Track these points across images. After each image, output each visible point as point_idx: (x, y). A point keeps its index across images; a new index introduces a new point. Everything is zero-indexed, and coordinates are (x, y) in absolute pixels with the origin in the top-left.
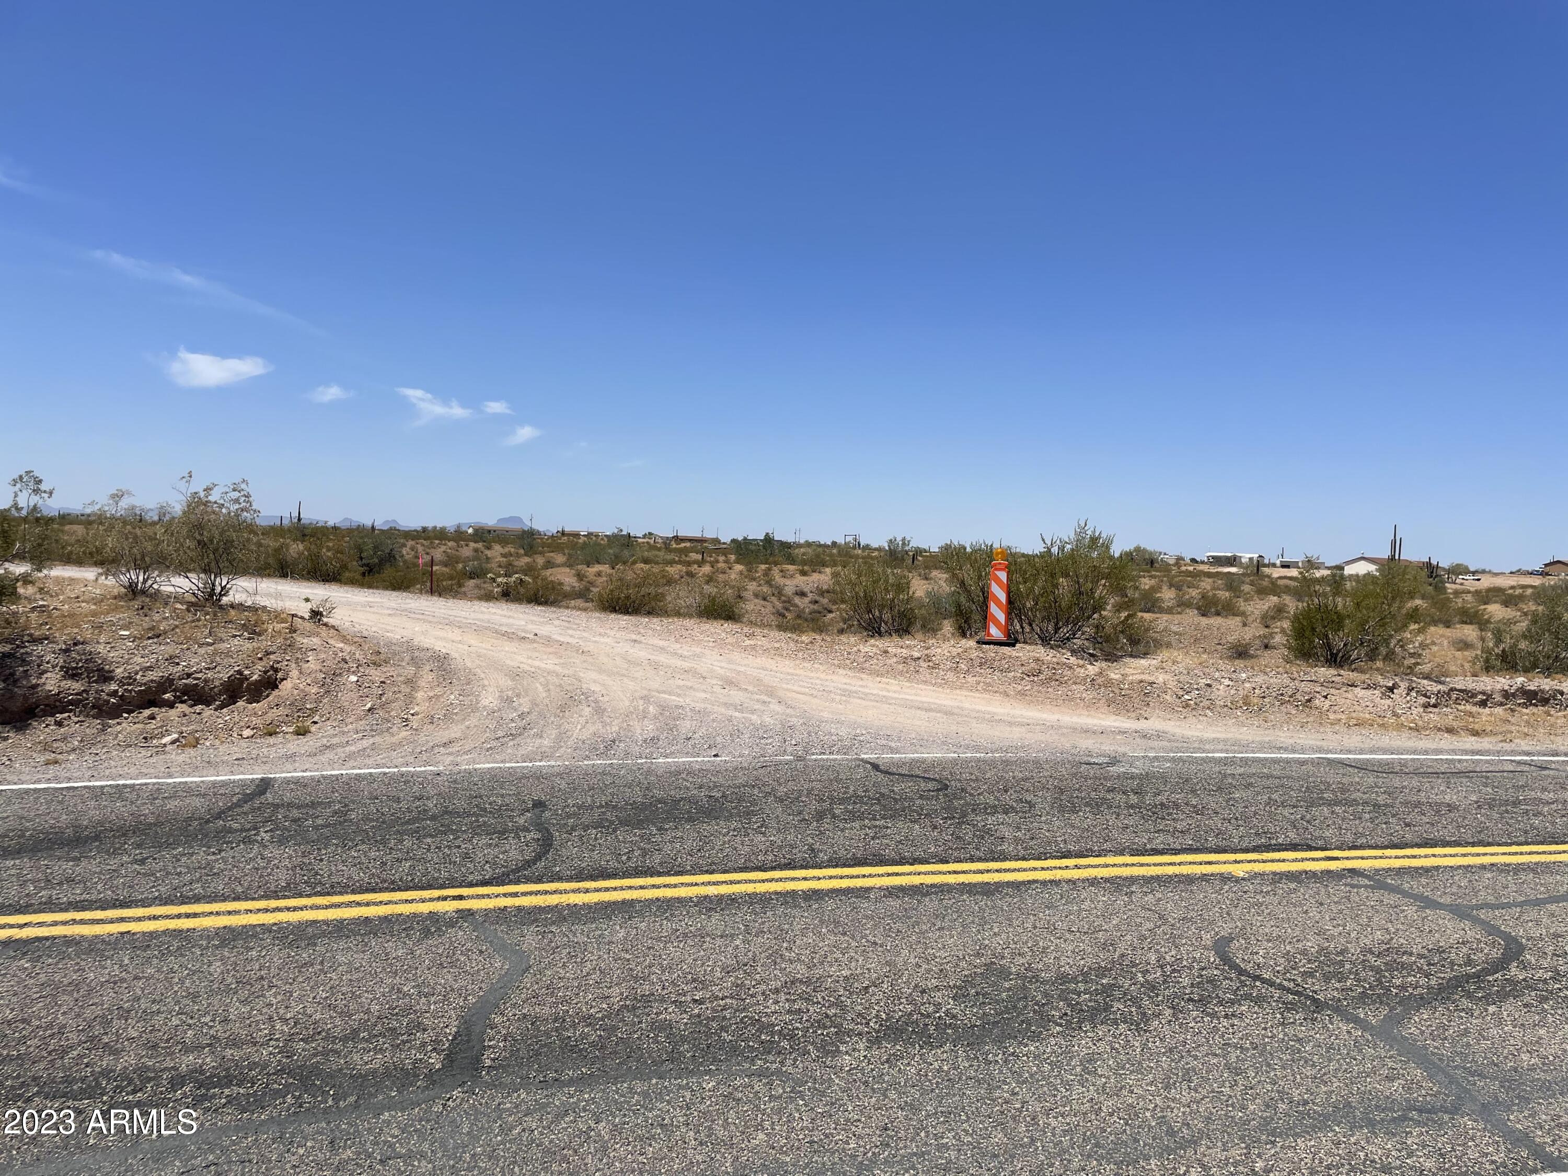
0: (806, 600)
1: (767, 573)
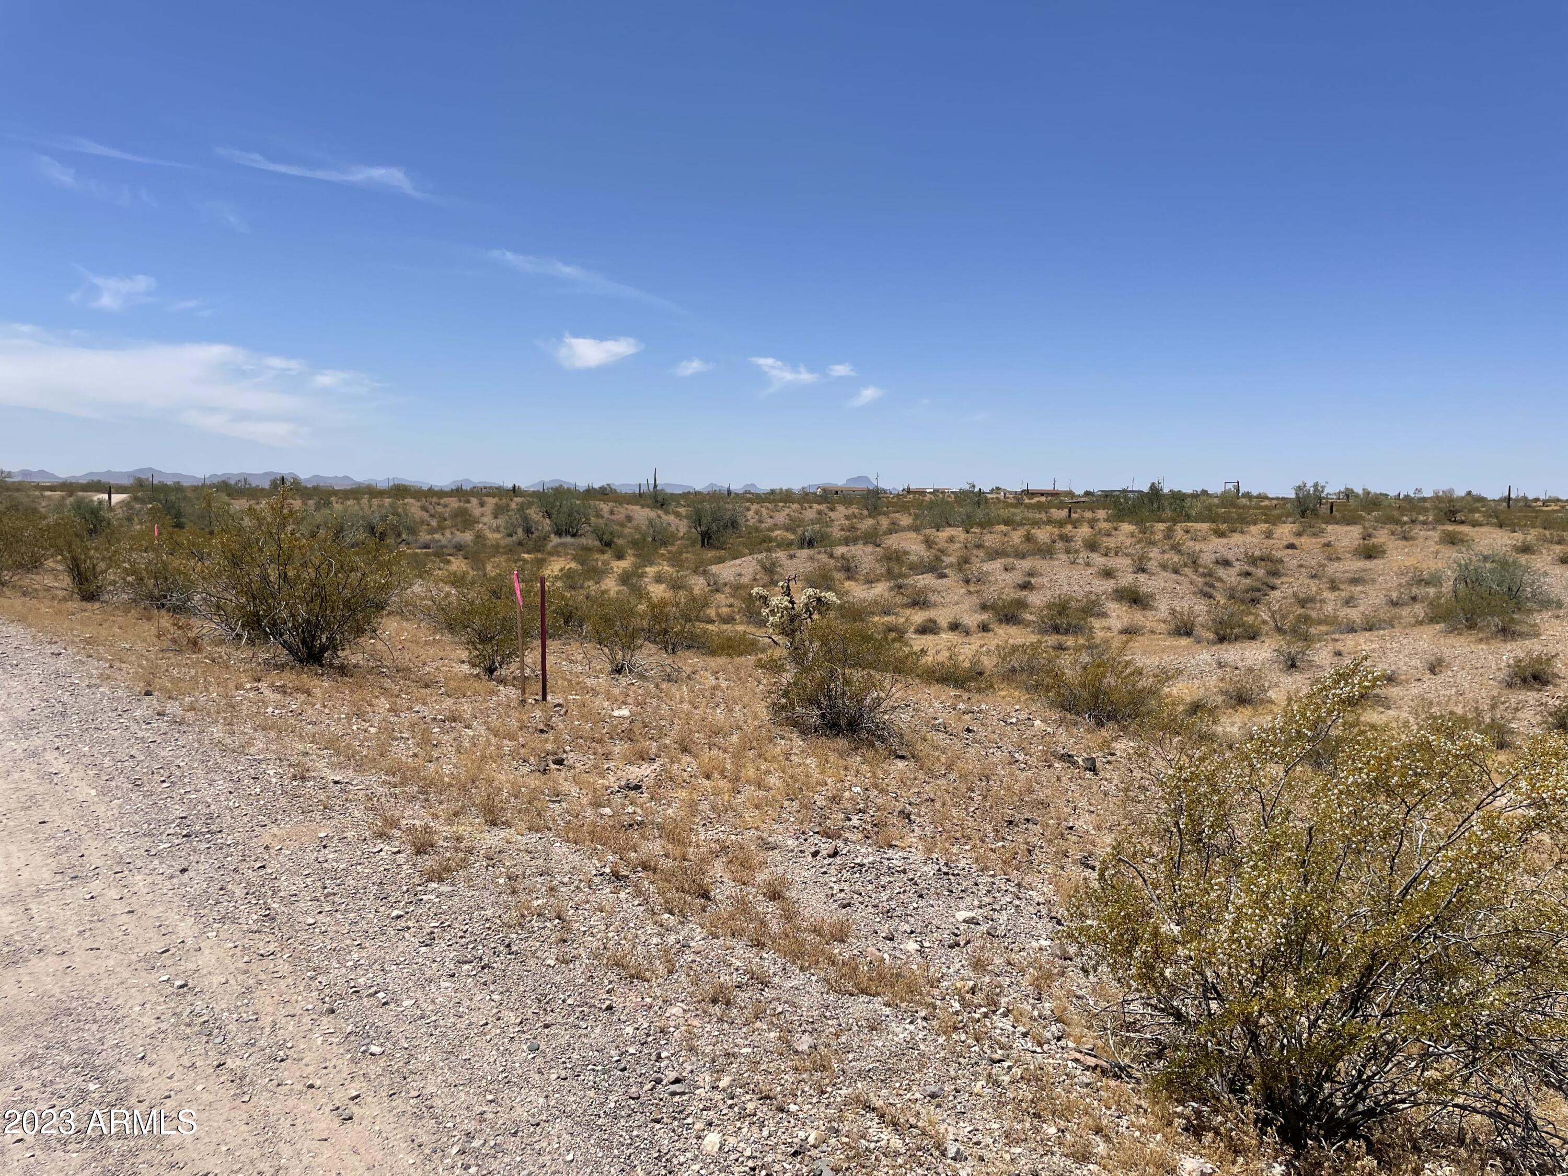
0: (1233, 571)
1: (1169, 534)
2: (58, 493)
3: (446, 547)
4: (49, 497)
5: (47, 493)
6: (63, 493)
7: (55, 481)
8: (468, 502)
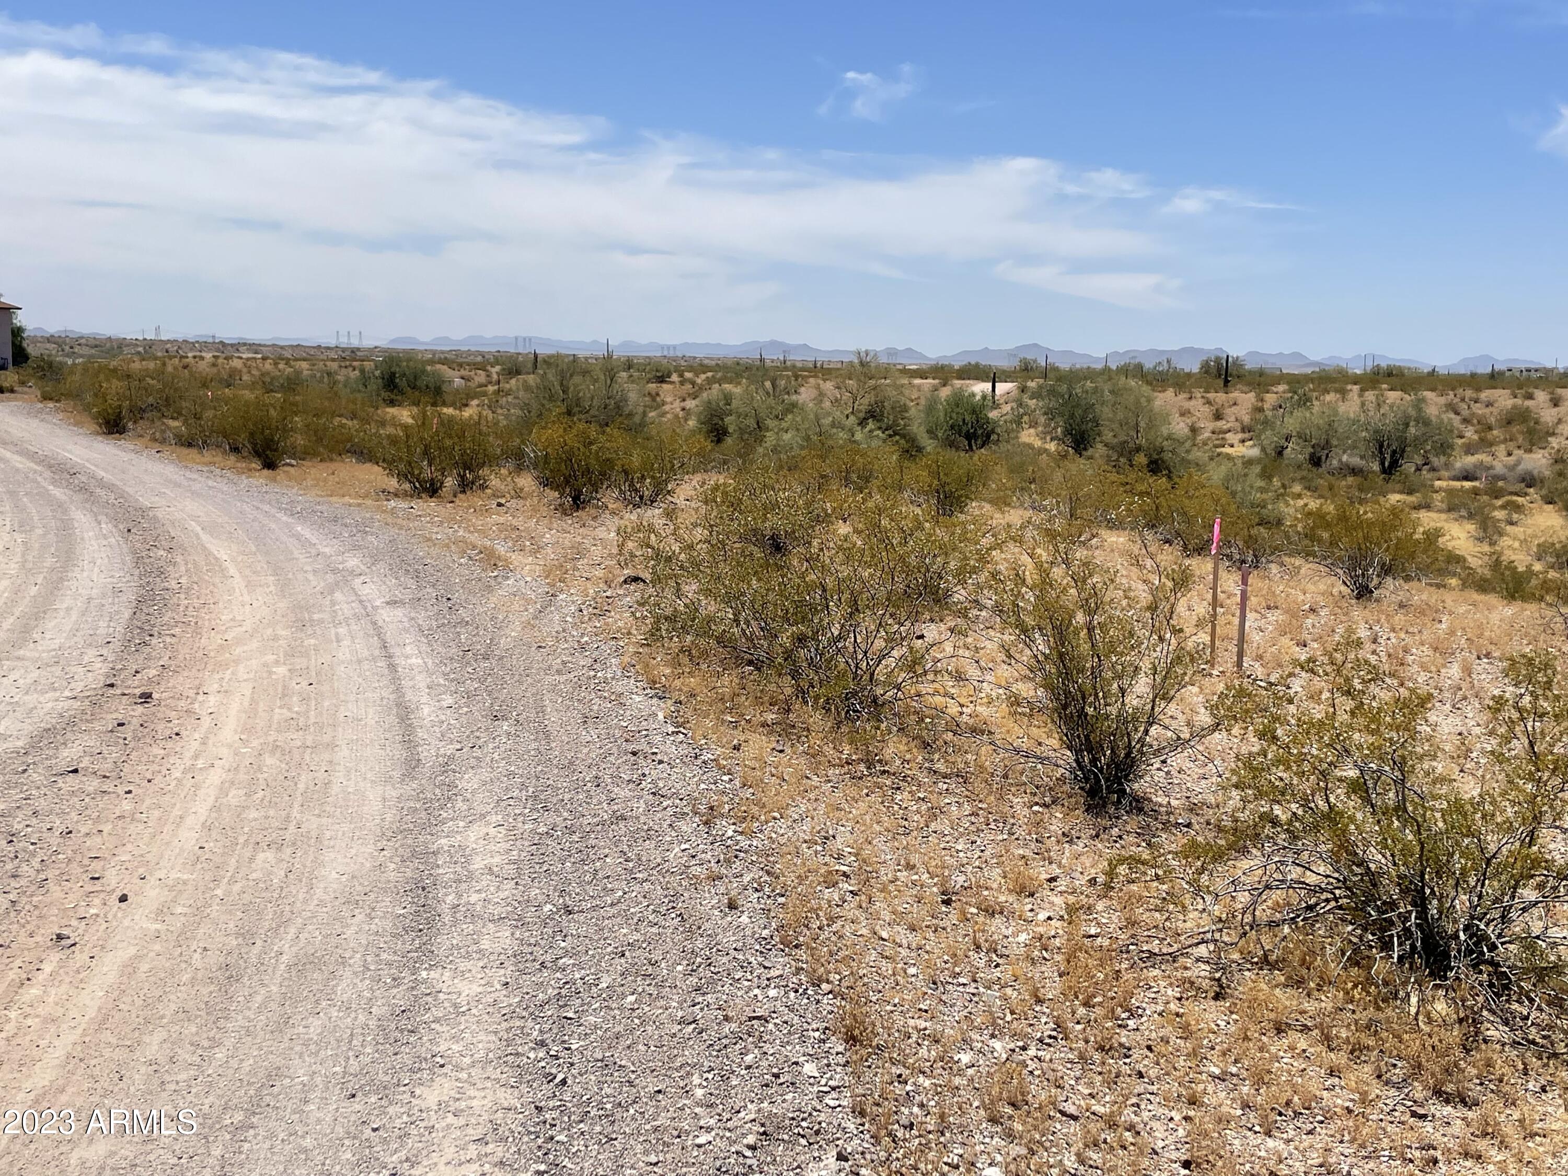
2: (930, 381)
3: (1503, 478)
4: (919, 388)
5: (917, 381)
6: (937, 381)
7: (925, 364)
8: (1530, 397)
